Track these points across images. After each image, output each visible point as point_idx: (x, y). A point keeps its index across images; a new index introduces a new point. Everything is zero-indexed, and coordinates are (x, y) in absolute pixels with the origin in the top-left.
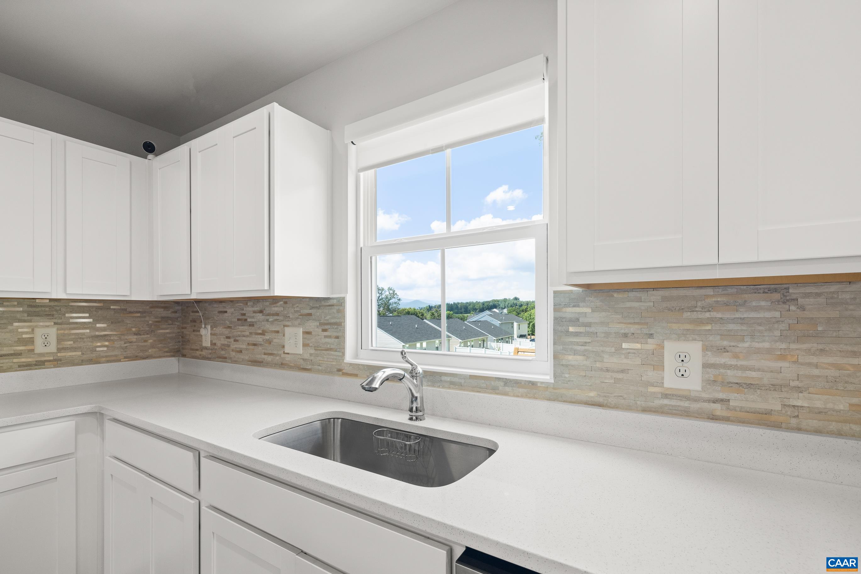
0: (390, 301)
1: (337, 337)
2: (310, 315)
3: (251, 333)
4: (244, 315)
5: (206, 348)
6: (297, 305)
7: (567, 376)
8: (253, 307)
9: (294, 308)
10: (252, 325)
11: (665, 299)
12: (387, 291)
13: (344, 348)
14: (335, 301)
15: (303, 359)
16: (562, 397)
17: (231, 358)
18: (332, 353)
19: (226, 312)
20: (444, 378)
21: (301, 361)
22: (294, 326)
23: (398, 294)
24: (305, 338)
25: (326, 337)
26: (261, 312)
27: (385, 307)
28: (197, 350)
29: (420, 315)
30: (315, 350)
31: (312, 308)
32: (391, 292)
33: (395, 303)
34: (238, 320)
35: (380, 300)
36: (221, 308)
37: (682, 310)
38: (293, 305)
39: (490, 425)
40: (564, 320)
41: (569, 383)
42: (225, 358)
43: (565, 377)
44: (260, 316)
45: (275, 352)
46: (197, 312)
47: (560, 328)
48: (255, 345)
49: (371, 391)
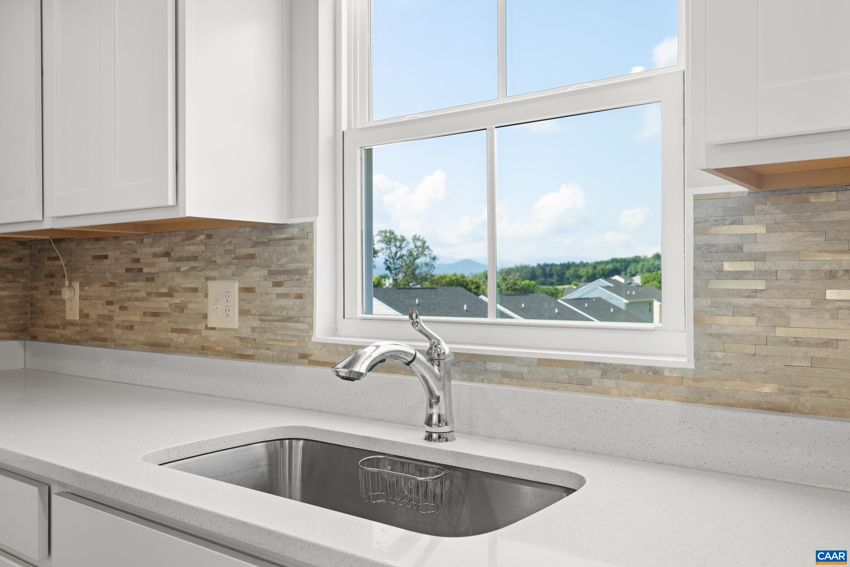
0: (418, 261)
1: (300, 296)
2: (252, 256)
3: (149, 294)
4: (137, 261)
5: (72, 323)
6: (229, 240)
7: (720, 355)
8: (152, 246)
9: (225, 245)
10: (150, 279)
12: (411, 241)
13: (312, 316)
14: (296, 229)
15: (240, 338)
16: (710, 396)
17: (114, 340)
18: (291, 324)
19: (106, 257)
20: (491, 366)
21: (237, 341)
22: (223, 278)
23: (431, 248)
24: (243, 300)
25: (279, 296)
26: (167, 254)
27: (407, 272)
28: (56, 327)
29: (473, 287)
30: (262, 320)
31: (256, 244)
32: (419, 244)
33: (426, 264)
34: (128, 270)
35: (398, 259)
36: (97, 249)
38: (222, 240)
39: (575, 449)
40: (714, 250)
41: (723, 368)
42: (105, 340)
43: (718, 359)
44: (165, 263)
45: (191, 327)
46: (57, 258)
47: (706, 266)
48: (155, 315)
49: (352, 380)
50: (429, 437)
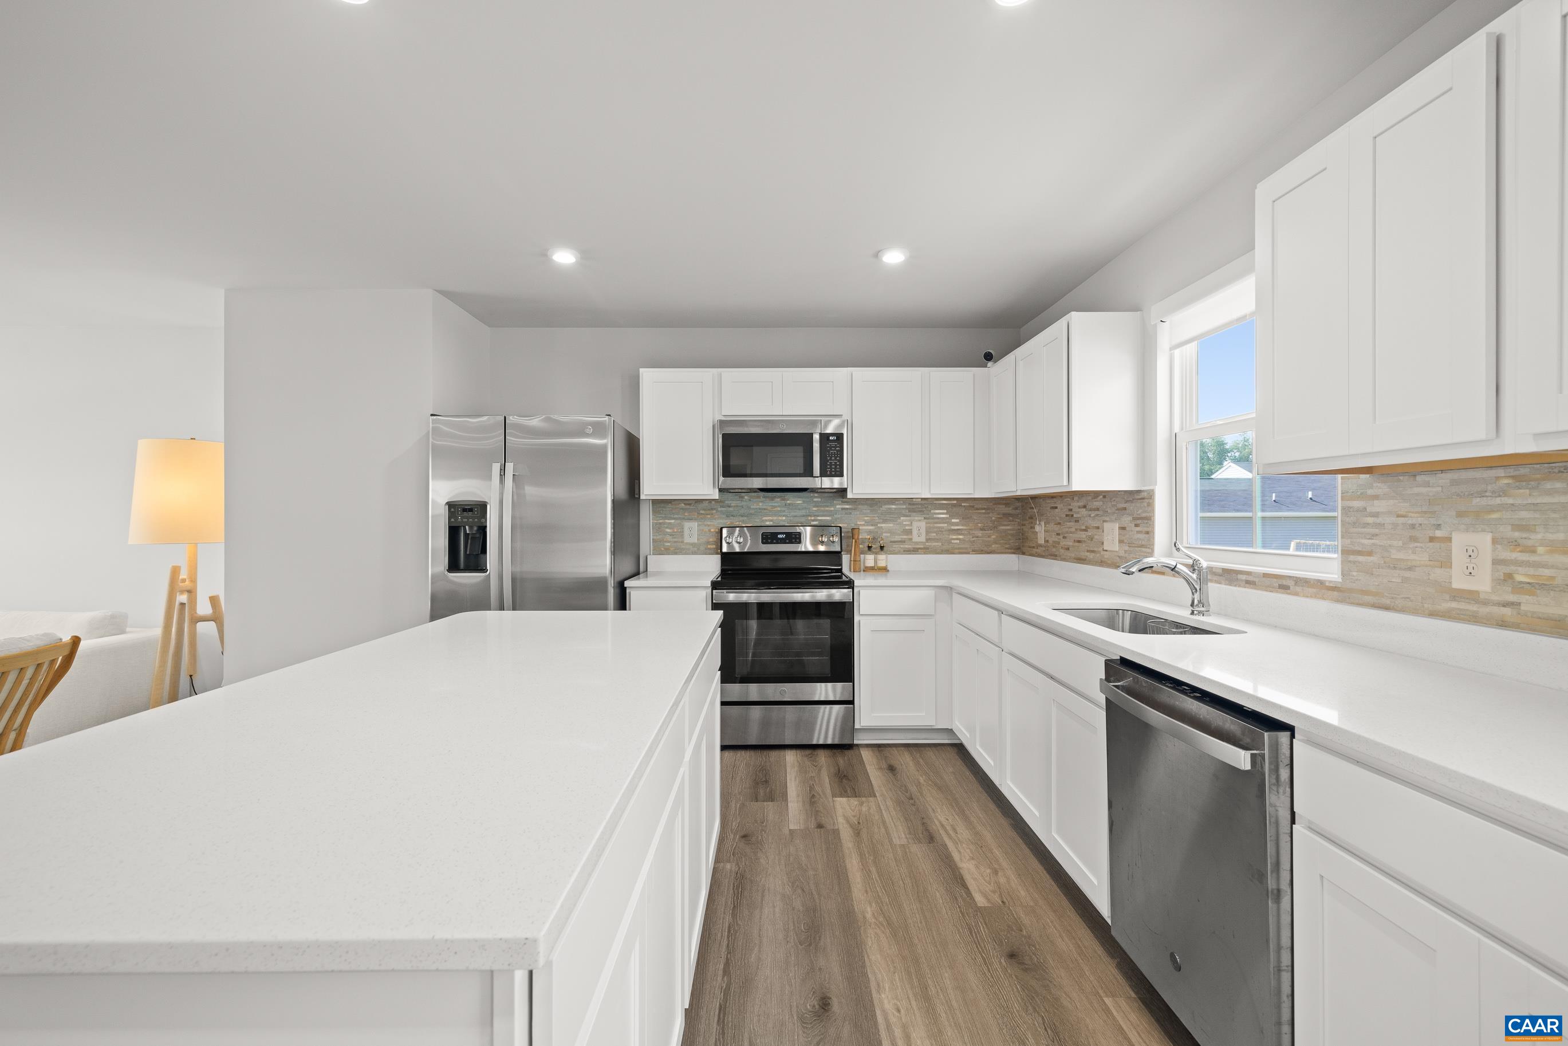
1: (1147, 533)
2: (1125, 509)
3: (1076, 529)
4: (1071, 510)
5: (1041, 546)
6: (1114, 499)
7: (1355, 574)
8: (1078, 501)
9: (1111, 502)
10: (1077, 521)
11: (1454, 483)
13: (1153, 545)
14: (1146, 493)
15: (1119, 556)
16: (1349, 598)
17: (1060, 556)
18: (1144, 549)
19: (1056, 508)
20: (1240, 576)
21: (1118, 558)
22: (1111, 521)
24: (1121, 534)
25: (1138, 532)
26: (1085, 507)
28: (1034, 547)
30: (1129, 546)
31: (1127, 502)
34: (1067, 515)
36: (1051, 503)
37: (1471, 495)
38: (1111, 499)
39: (1276, 627)
40: (1351, 510)
41: (1356, 582)
42: (1056, 556)
43: (1354, 576)
44: (1083, 511)
45: (1096, 549)
46: (1033, 508)
47: (1348, 519)
48: (1079, 542)
49: (1129, 574)
50: (1192, 613)
